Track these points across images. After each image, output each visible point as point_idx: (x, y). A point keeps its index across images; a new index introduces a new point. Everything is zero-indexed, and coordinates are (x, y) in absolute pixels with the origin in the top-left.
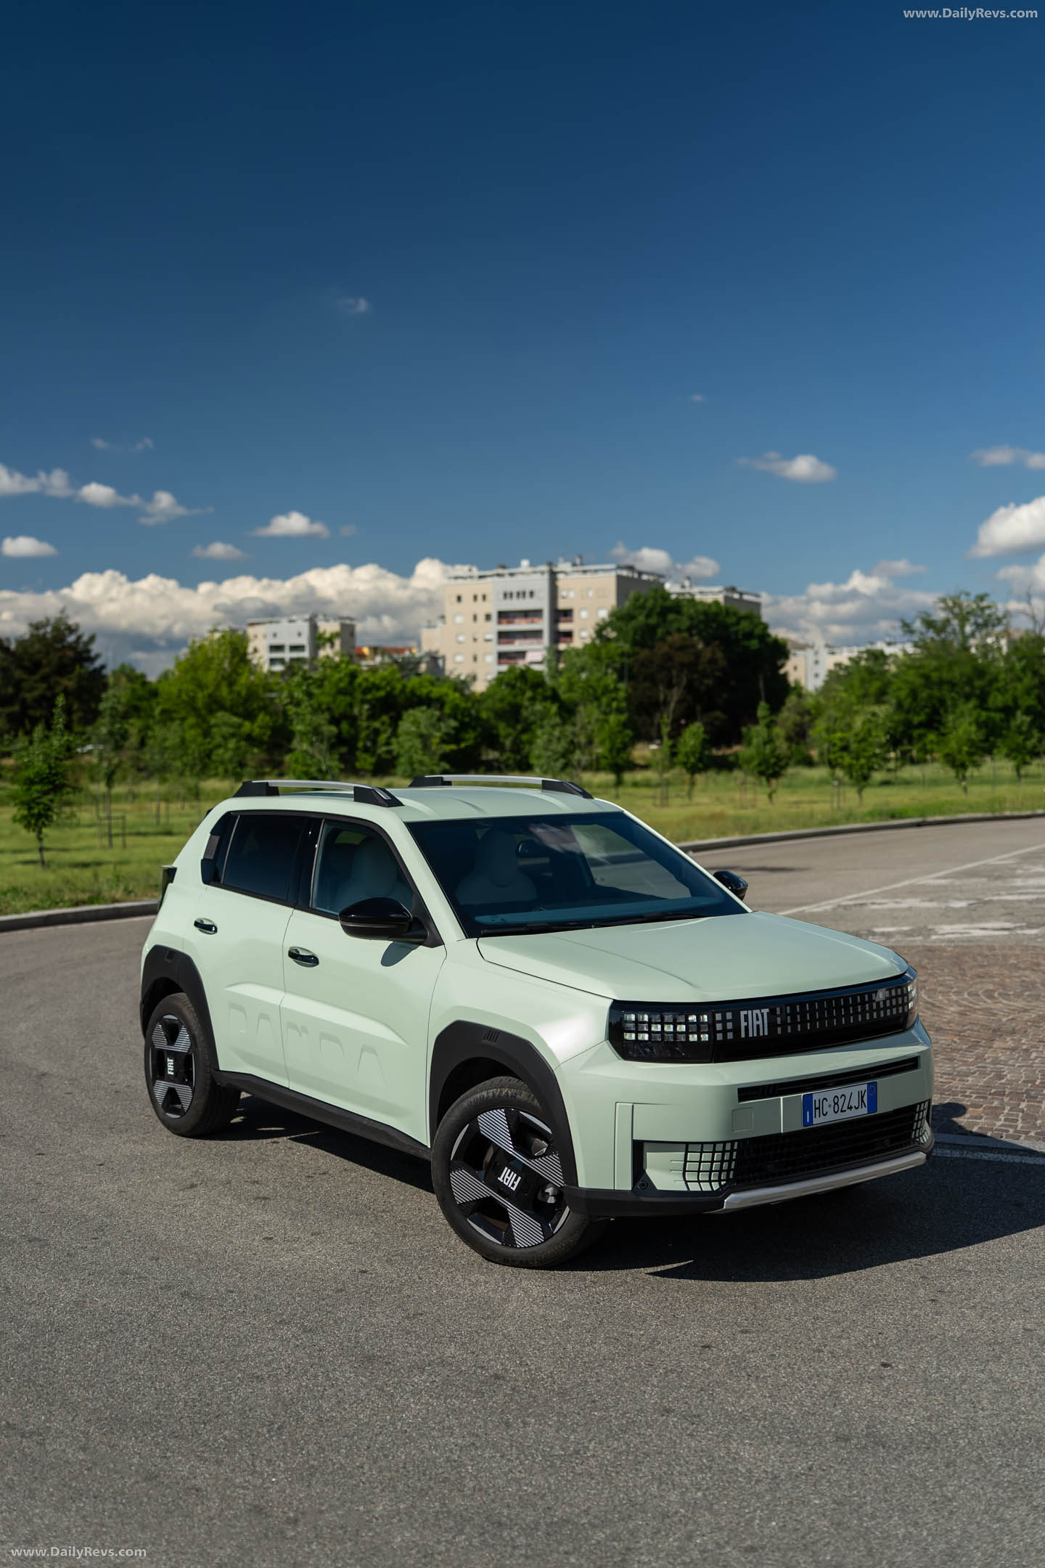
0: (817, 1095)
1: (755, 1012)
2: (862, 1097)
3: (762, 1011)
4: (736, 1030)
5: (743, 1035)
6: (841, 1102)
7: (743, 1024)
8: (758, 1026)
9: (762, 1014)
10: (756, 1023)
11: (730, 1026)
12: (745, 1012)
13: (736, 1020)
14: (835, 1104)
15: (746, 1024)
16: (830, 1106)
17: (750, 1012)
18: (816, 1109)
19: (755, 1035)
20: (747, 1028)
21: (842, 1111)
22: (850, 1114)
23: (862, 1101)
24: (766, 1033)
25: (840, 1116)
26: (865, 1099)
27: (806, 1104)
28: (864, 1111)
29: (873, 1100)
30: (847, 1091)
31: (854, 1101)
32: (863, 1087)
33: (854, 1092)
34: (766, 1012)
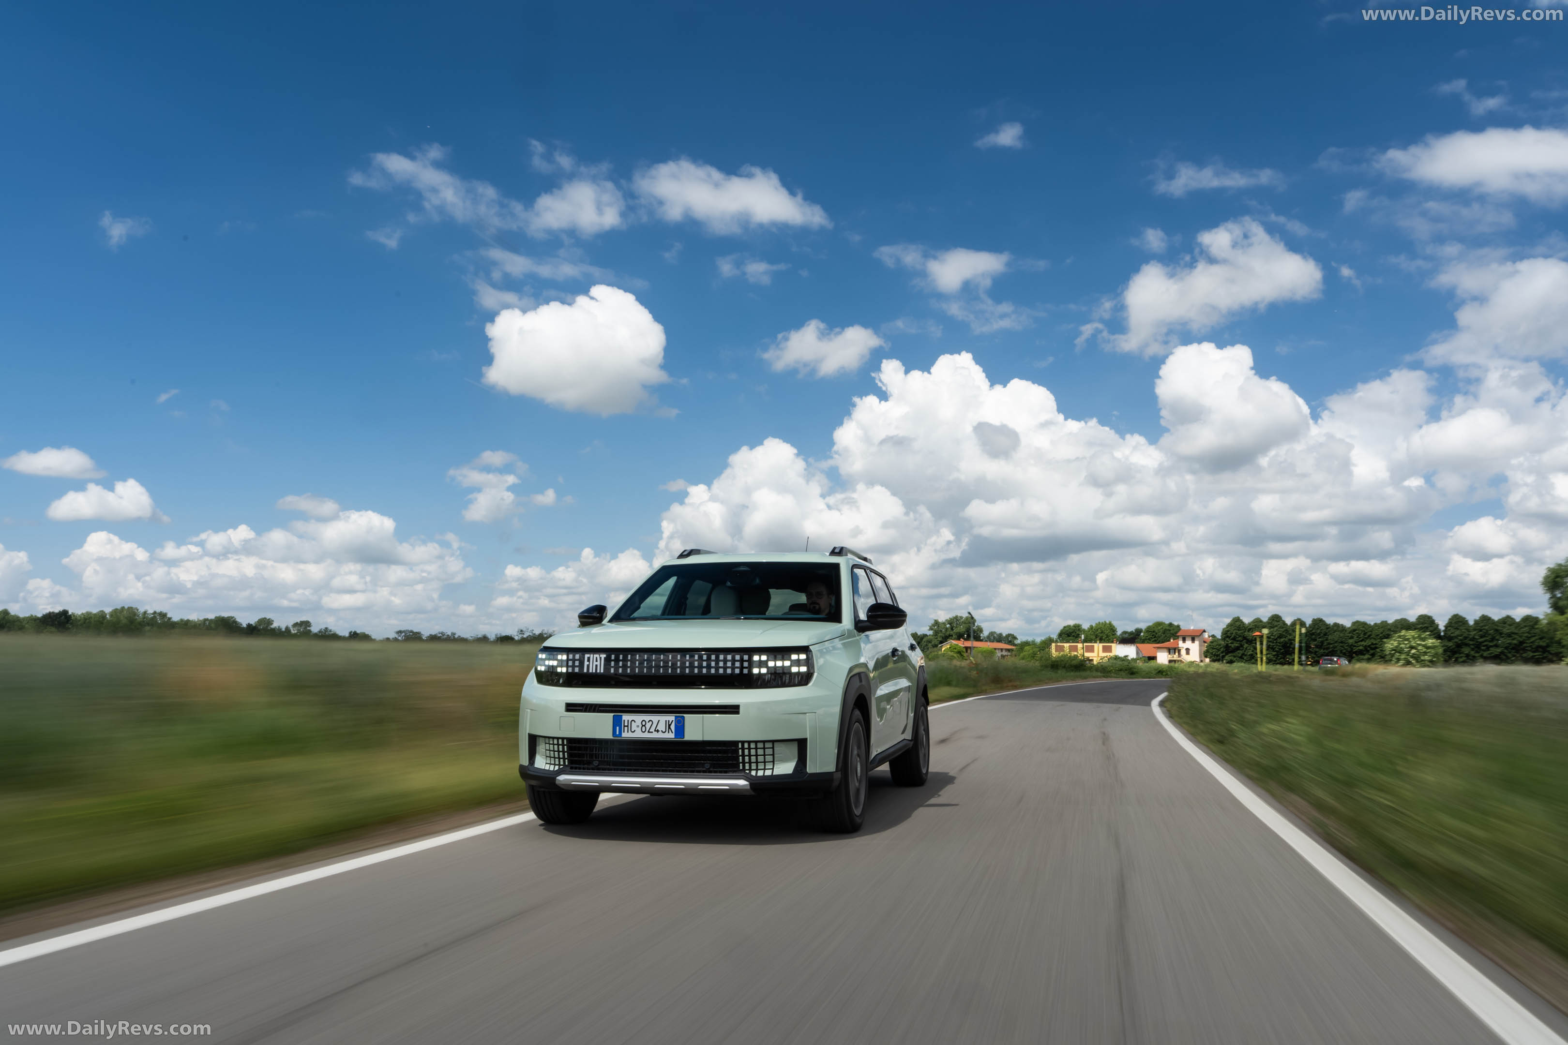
0: (626, 717)
1: (596, 656)
2: (670, 725)
3: (601, 656)
4: (581, 667)
5: (585, 671)
6: (648, 725)
7: (586, 663)
8: (596, 666)
9: (601, 658)
10: (595, 663)
11: (577, 663)
12: (588, 655)
14: (643, 726)
15: (588, 663)
16: (638, 726)
17: (592, 655)
18: (624, 726)
19: (594, 671)
20: (588, 666)
21: (649, 732)
22: (655, 736)
23: (669, 728)
24: (602, 671)
25: (646, 735)
26: (673, 727)
27: (617, 722)
28: (671, 736)
29: (680, 729)
30: (655, 718)
31: (661, 727)
32: (671, 718)
33: (662, 720)
34: (603, 656)
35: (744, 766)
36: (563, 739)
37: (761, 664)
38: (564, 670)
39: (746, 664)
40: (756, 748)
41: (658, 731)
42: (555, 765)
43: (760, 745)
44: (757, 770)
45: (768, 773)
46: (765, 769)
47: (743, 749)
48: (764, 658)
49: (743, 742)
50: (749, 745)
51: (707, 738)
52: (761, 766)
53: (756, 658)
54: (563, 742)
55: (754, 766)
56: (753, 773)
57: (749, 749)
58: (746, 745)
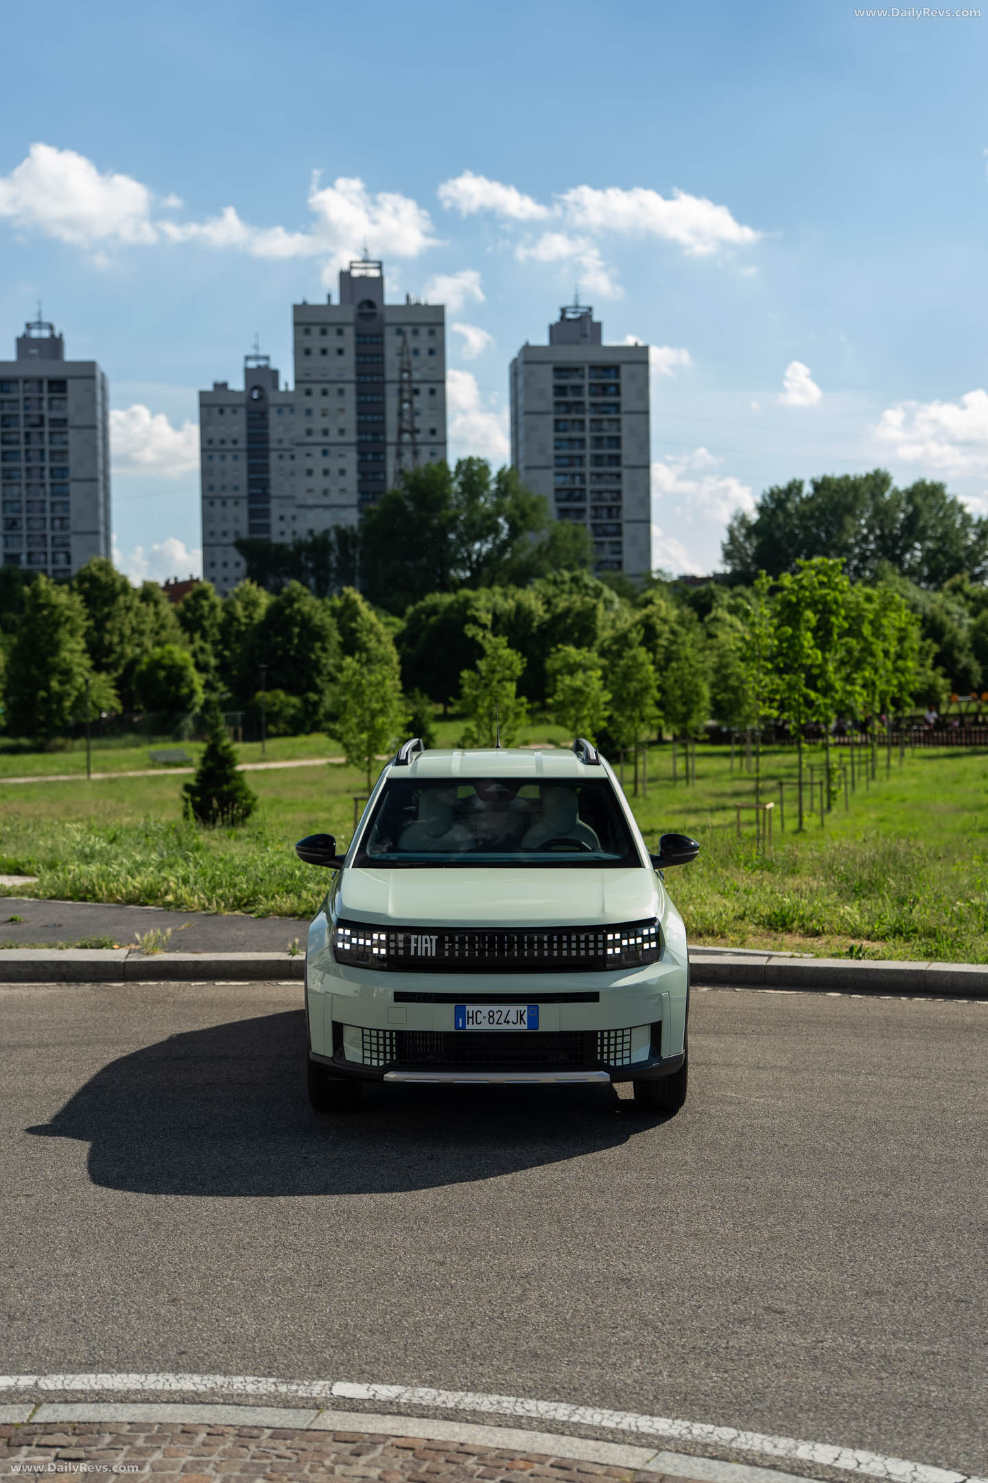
0: (470, 1008)
1: (424, 937)
2: (521, 1016)
3: (432, 937)
4: (407, 948)
5: (412, 953)
6: (496, 1016)
7: (413, 945)
8: (426, 948)
9: (431, 939)
10: (424, 945)
11: (401, 944)
12: (415, 935)
13: (407, 941)
14: (490, 1017)
15: (416, 944)
16: (484, 1017)
17: (420, 935)
18: (469, 1017)
19: (424, 955)
20: (416, 948)
21: (497, 1024)
22: (504, 1027)
23: (521, 1018)
24: (434, 954)
25: (495, 1027)
26: (525, 1017)
27: (459, 1013)
28: (523, 1027)
29: (534, 1020)
30: (504, 1008)
31: (512, 1018)
32: (523, 1008)
33: (512, 1010)
34: (434, 938)
35: (602, 1056)
36: (391, 1032)
37: (615, 943)
38: (383, 951)
39: (600, 945)
40: (616, 1037)
41: (508, 1022)
42: (378, 1059)
43: (620, 1033)
44: (615, 1059)
45: (626, 1062)
46: (622, 1058)
47: (602, 1038)
48: (618, 936)
49: (602, 1032)
50: (609, 1035)
51: (564, 1029)
52: (619, 1055)
53: (610, 937)
54: (391, 1035)
55: (612, 1056)
56: (612, 1063)
57: (609, 1038)
58: (606, 1035)
